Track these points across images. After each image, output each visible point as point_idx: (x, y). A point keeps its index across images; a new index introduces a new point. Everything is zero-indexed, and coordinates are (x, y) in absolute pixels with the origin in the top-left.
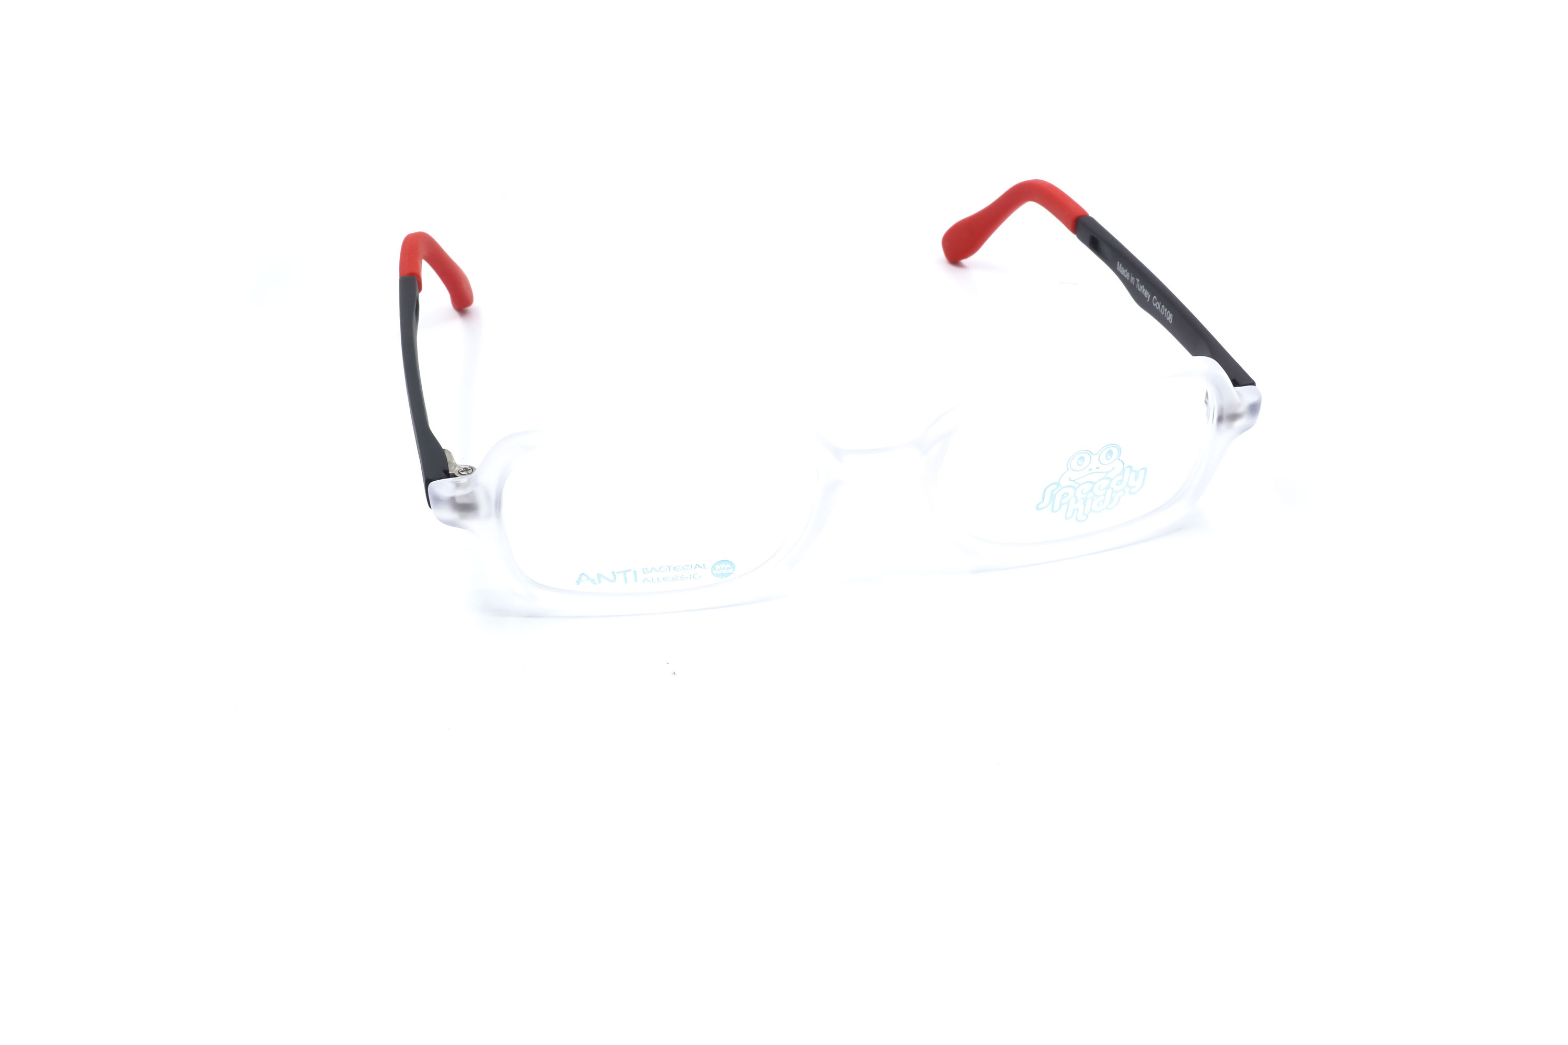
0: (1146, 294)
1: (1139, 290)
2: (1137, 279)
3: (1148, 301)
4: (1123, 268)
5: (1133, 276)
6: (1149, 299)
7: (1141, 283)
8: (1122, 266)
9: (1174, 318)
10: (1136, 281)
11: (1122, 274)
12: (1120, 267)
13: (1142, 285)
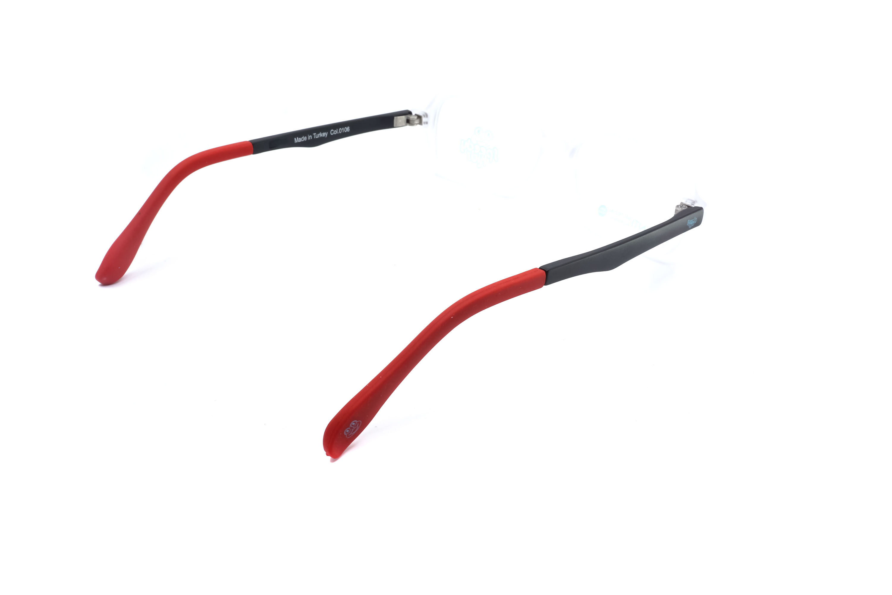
0: (325, 134)
1: (318, 137)
2: (314, 134)
3: (326, 137)
4: (300, 138)
5: (309, 135)
6: (326, 135)
7: (318, 133)
8: (299, 138)
9: (350, 129)
10: (313, 136)
11: (301, 141)
12: (298, 140)
13: (319, 133)
